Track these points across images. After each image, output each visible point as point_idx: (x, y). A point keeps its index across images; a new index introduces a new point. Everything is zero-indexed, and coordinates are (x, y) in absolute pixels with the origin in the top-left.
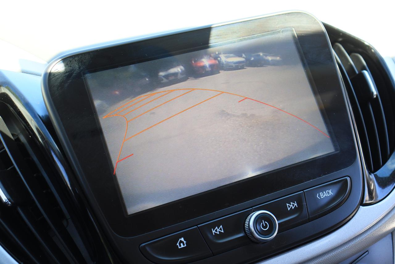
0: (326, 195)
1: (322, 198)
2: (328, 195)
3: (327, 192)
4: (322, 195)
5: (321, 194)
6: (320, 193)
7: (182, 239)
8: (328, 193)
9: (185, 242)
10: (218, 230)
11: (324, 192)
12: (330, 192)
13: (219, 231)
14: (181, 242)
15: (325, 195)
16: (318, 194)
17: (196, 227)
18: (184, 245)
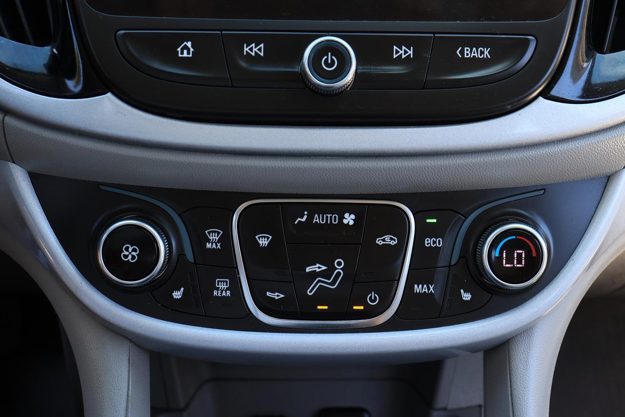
0: (476, 54)
1: (466, 56)
2: (481, 55)
3: (481, 50)
4: (468, 52)
5: (467, 50)
6: (466, 48)
7: (189, 44)
8: (482, 53)
9: (192, 50)
10: (254, 49)
11: (474, 49)
12: (486, 52)
13: (255, 52)
14: (186, 47)
15: (473, 54)
16: (460, 48)
17: (220, 32)
18: (188, 53)
